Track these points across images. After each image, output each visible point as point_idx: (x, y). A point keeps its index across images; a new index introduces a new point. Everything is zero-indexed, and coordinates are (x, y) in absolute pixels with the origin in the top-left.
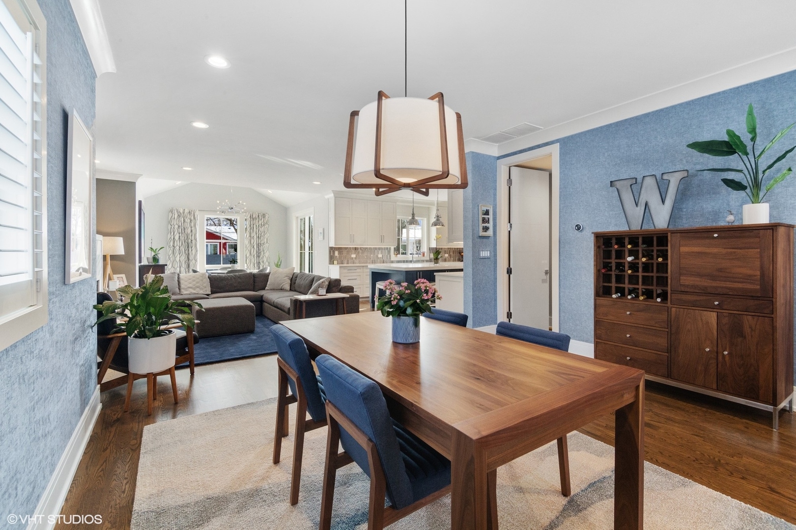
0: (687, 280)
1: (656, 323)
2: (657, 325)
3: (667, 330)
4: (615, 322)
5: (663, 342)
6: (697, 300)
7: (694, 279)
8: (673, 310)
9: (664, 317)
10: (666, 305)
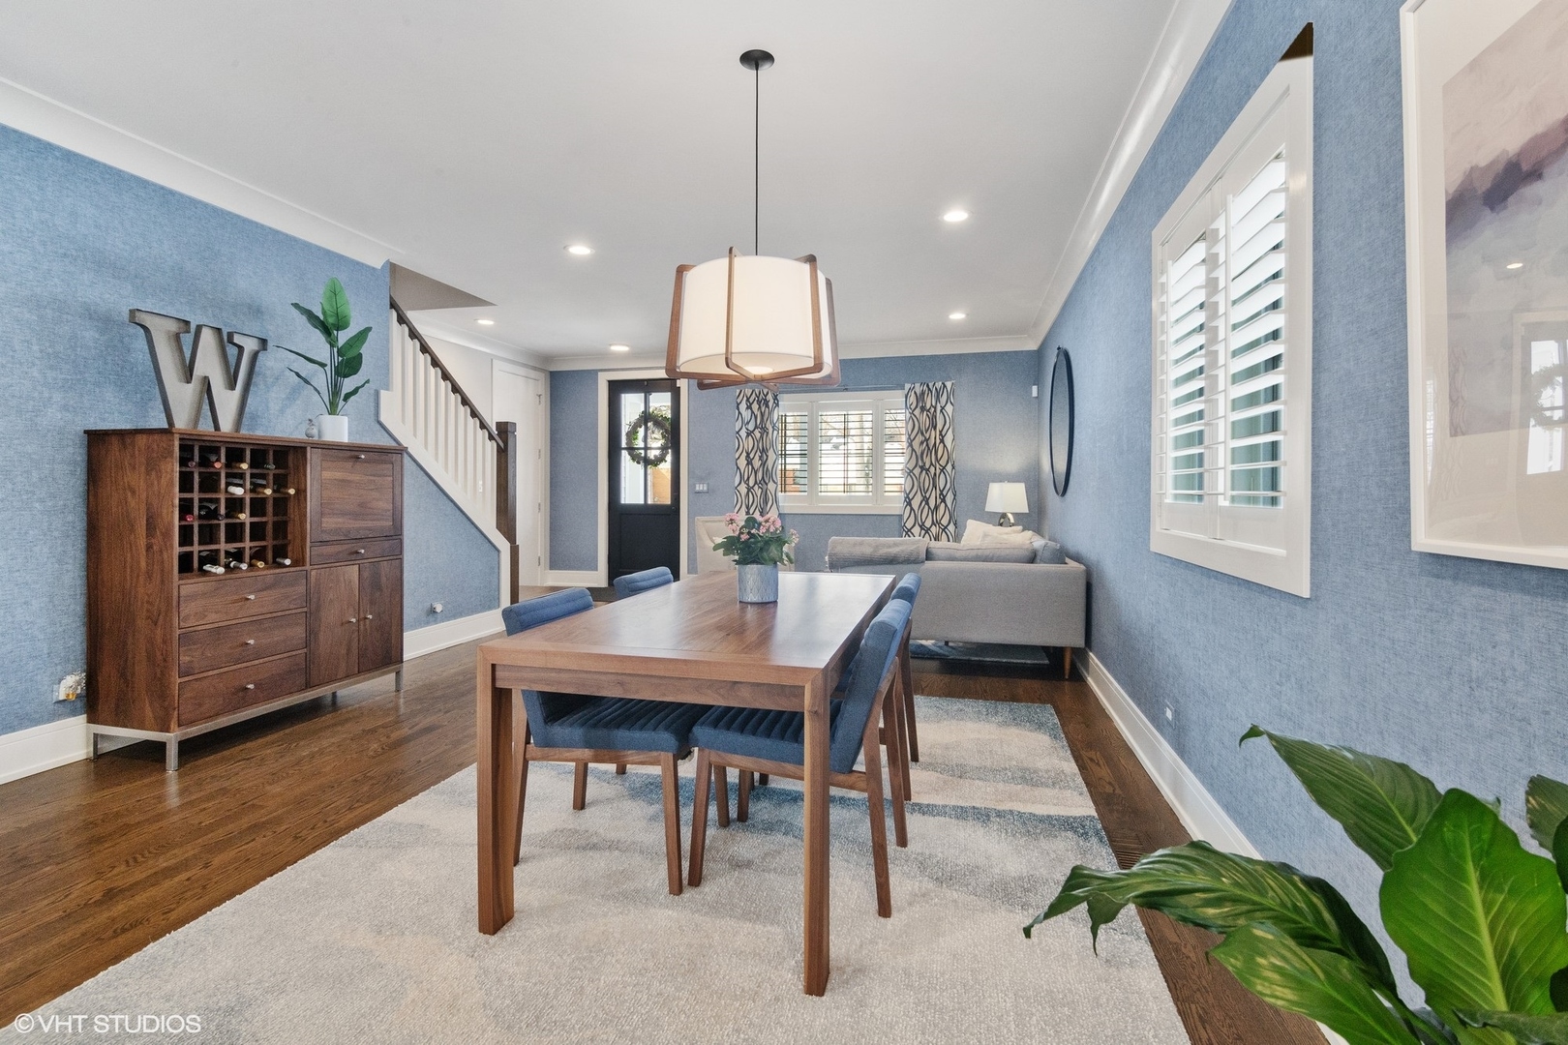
0: (330, 522)
1: (290, 603)
2: (292, 606)
3: (305, 609)
4: (220, 624)
5: (299, 632)
6: (339, 552)
7: (336, 520)
8: (313, 573)
9: (301, 589)
10: (303, 568)
